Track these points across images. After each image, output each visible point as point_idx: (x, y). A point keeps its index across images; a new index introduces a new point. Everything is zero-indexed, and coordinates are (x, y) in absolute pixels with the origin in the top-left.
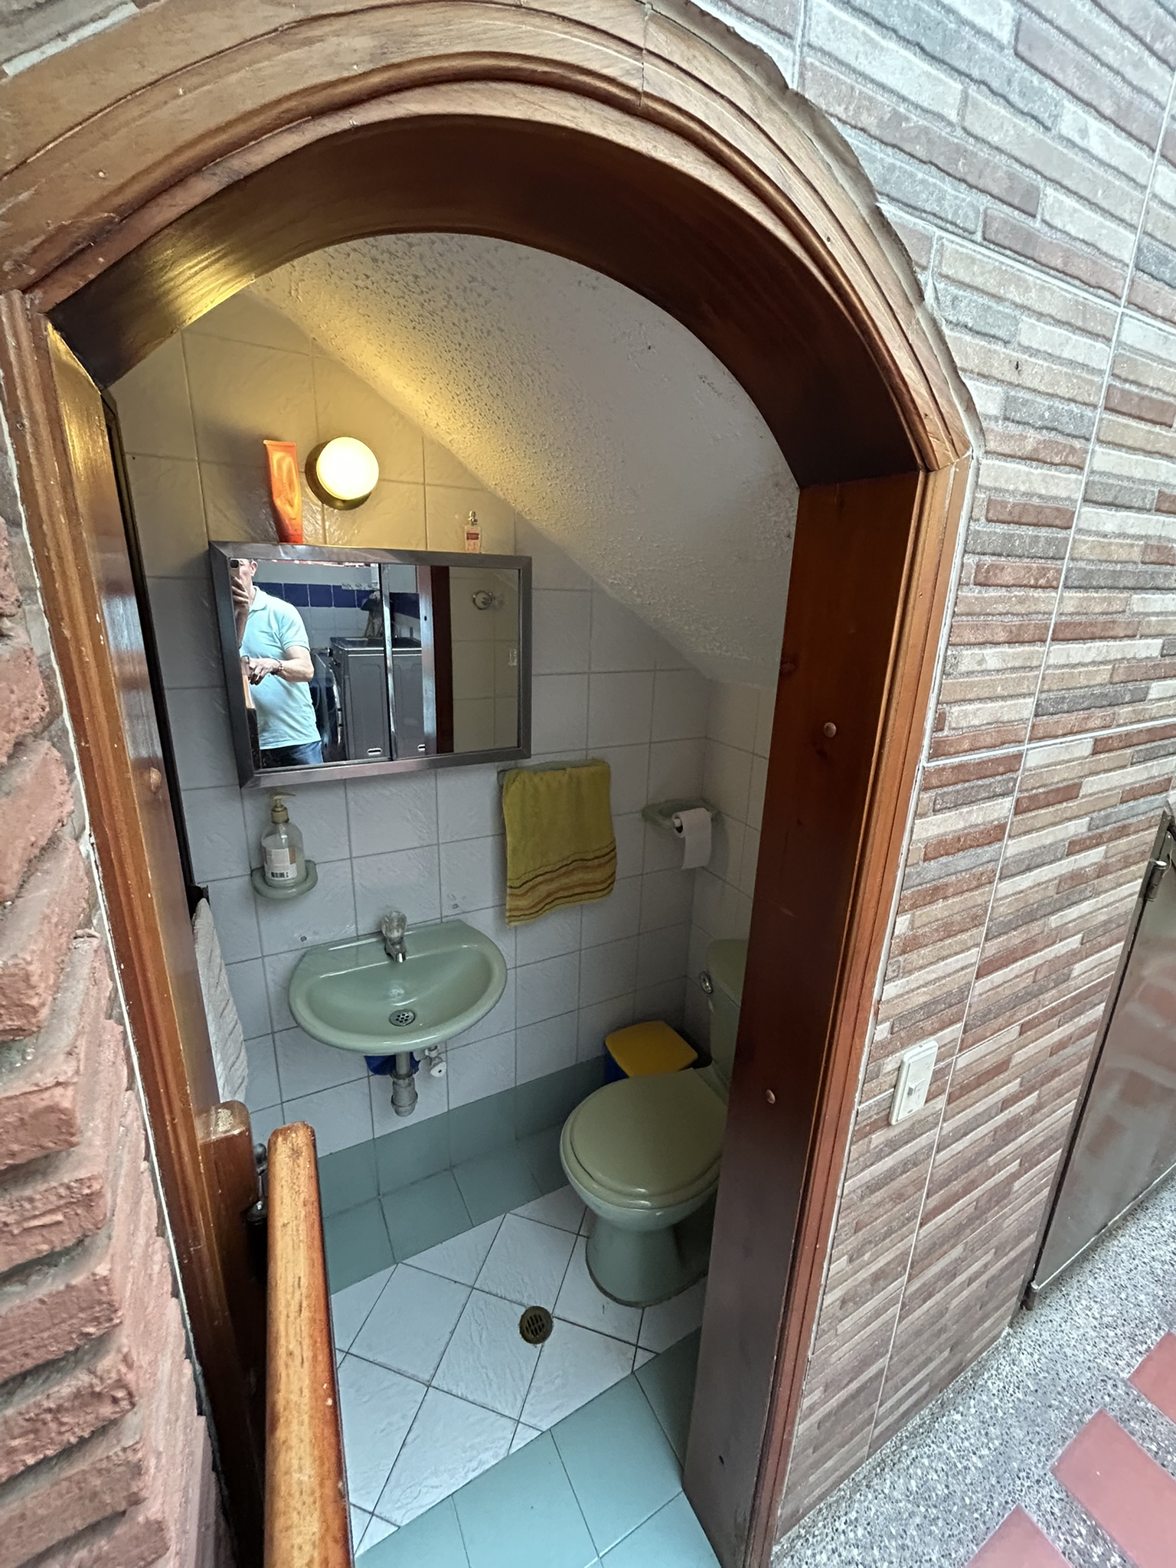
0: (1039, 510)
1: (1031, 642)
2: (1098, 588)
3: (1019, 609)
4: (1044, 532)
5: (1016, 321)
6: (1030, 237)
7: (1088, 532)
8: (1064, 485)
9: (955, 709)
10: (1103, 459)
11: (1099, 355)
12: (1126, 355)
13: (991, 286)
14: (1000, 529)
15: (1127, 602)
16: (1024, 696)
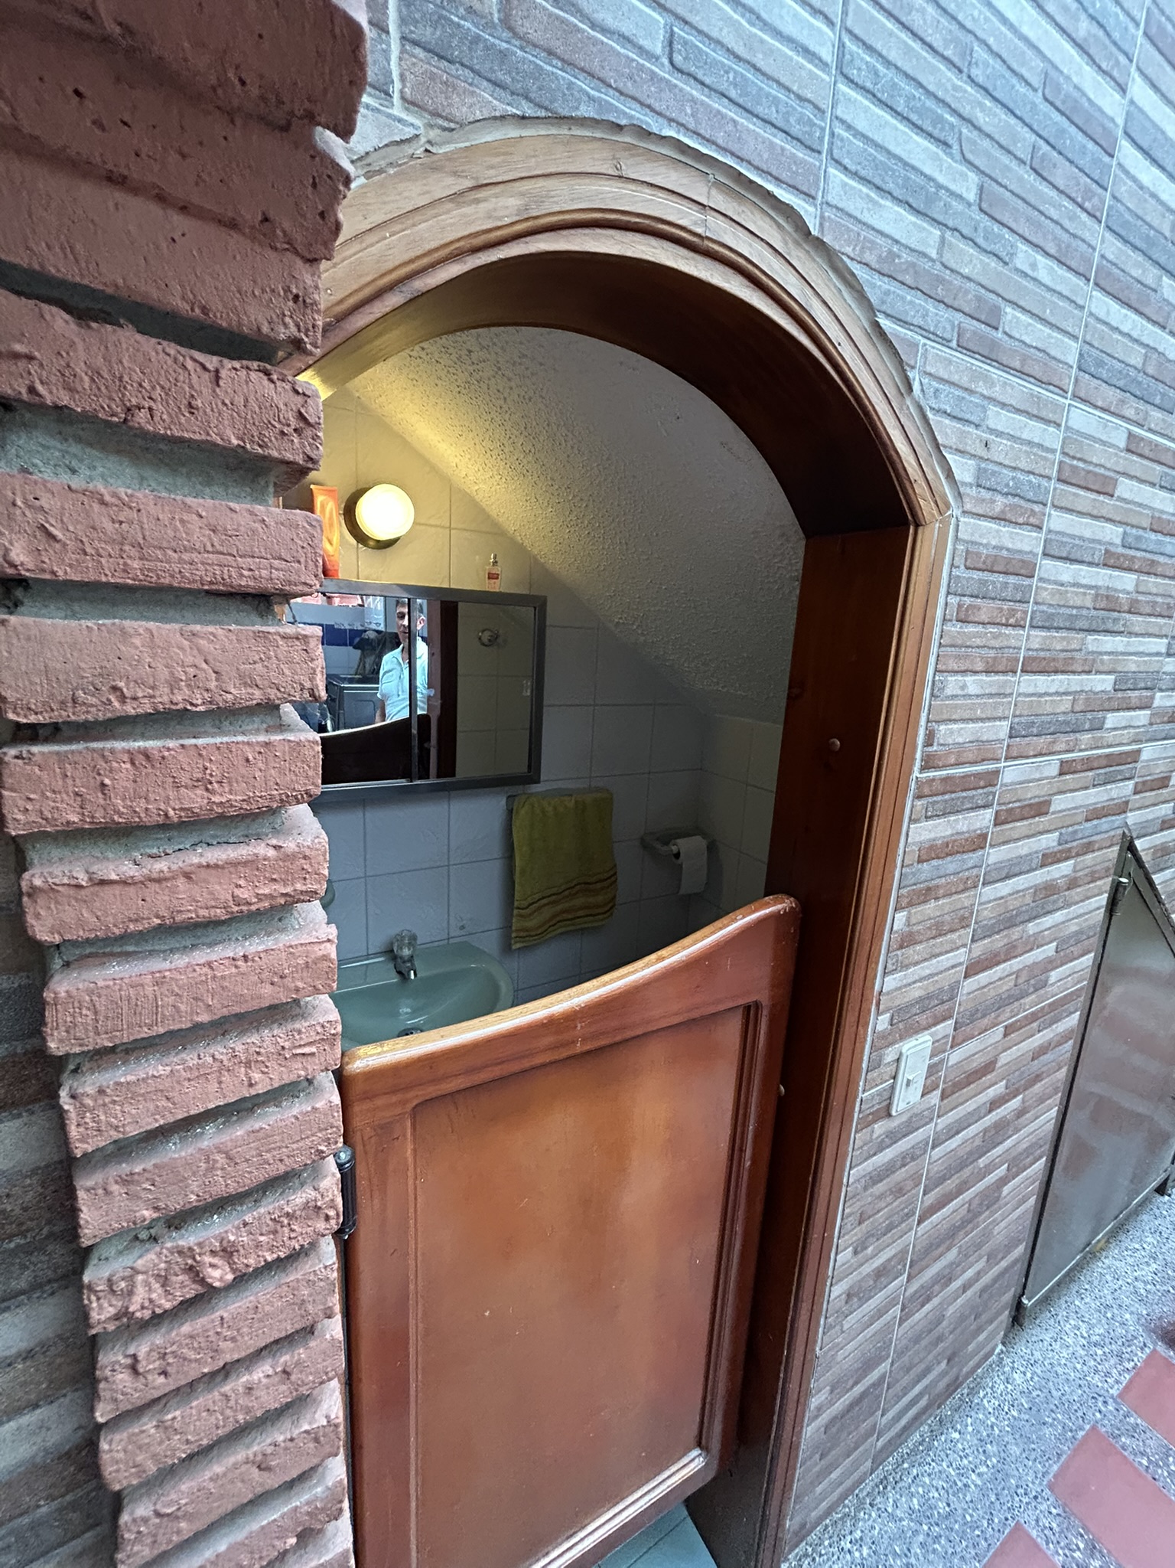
0: (1008, 561)
1: (1004, 672)
2: (1058, 629)
3: (993, 643)
4: (1012, 579)
5: (984, 409)
6: (994, 344)
7: (1048, 581)
8: (1027, 541)
9: (942, 727)
10: (1057, 521)
11: (1052, 438)
12: (1072, 437)
13: (965, 381)
14: (976, 575)
15: (1083, 642)
16: (1000, 719)
